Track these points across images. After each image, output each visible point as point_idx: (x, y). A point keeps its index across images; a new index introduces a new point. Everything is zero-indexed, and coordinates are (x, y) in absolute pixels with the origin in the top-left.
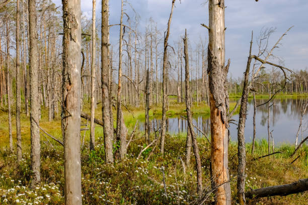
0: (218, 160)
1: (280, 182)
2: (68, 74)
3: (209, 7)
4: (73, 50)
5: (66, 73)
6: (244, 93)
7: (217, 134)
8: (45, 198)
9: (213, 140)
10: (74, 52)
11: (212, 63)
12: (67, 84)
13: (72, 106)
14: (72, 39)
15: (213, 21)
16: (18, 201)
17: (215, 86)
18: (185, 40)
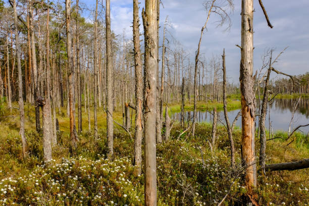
0: (248, 144)
1: (281, 159)
2: (148, 81)
3: (242, 32)
4: (151, 64)
5: (146, 80)
6: (265, 95)
7: (247, 125)
8: (122, 167)
9: (244, 129)
10: (153, 66)
11: (244, 73)
12: (147, 89)
13: (151, 104)
14: (151, 56)
15: (245, 43)
16: (104, 169)
17: (246, 90)
18: (223, 57)
